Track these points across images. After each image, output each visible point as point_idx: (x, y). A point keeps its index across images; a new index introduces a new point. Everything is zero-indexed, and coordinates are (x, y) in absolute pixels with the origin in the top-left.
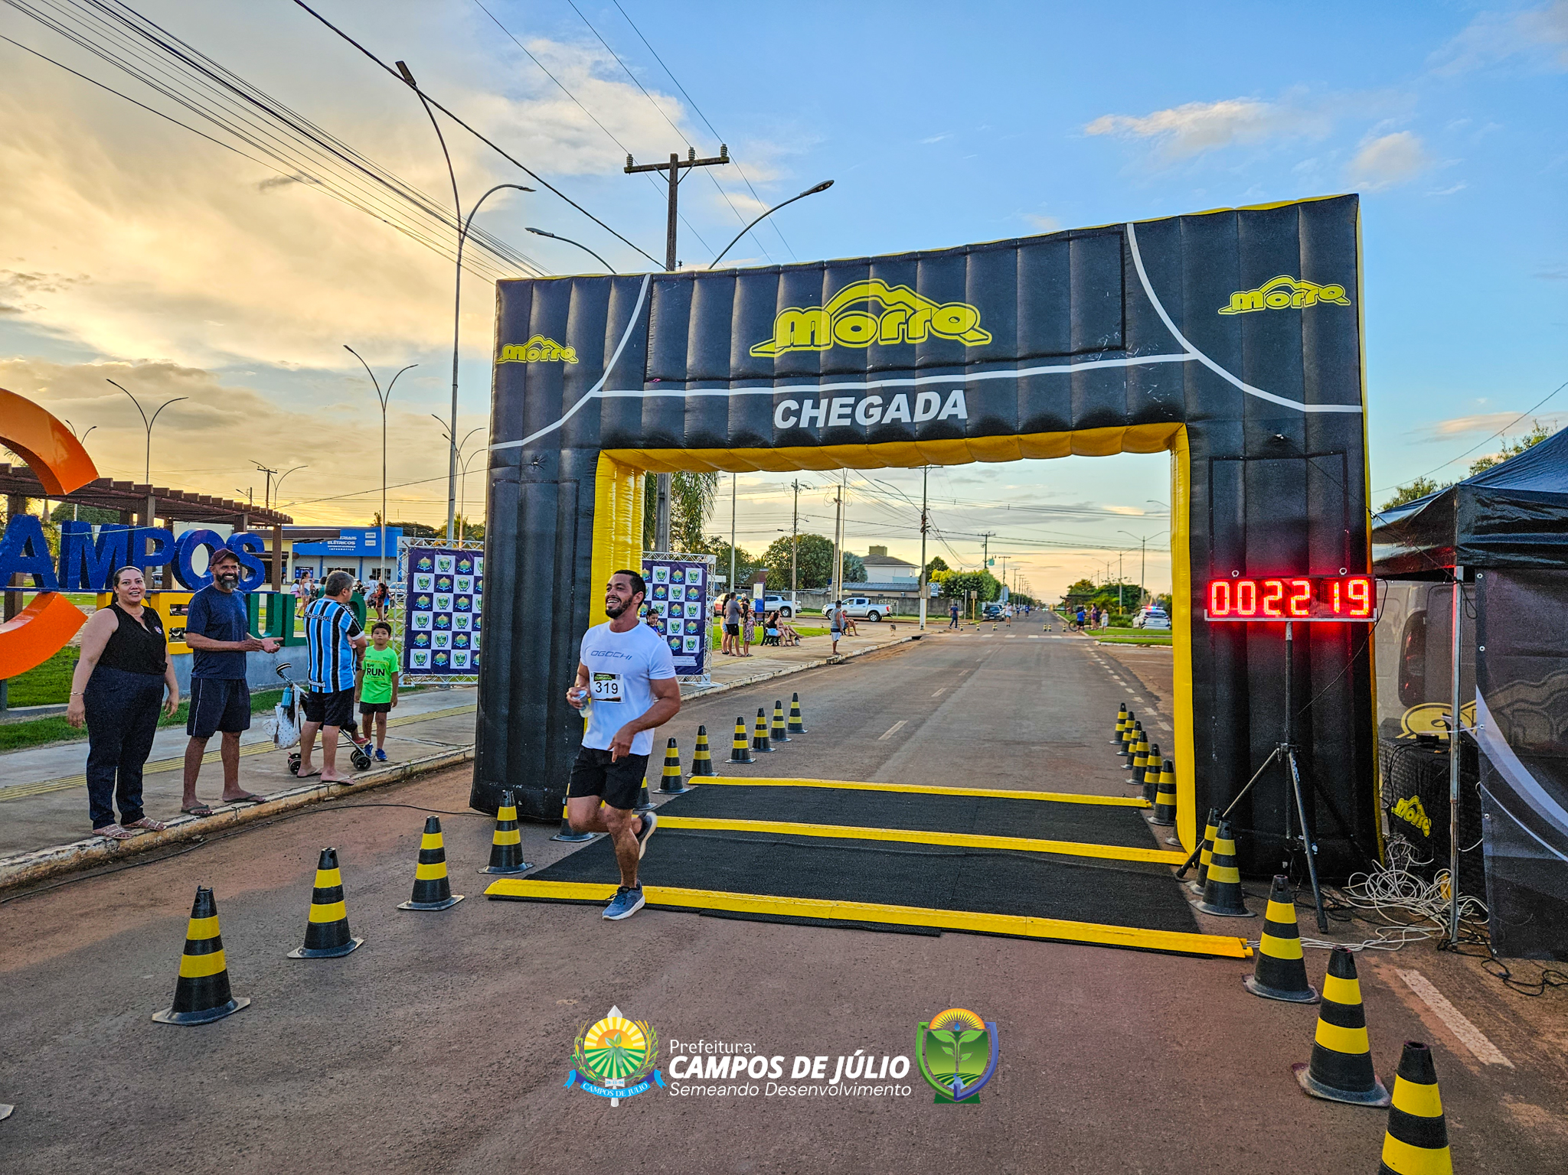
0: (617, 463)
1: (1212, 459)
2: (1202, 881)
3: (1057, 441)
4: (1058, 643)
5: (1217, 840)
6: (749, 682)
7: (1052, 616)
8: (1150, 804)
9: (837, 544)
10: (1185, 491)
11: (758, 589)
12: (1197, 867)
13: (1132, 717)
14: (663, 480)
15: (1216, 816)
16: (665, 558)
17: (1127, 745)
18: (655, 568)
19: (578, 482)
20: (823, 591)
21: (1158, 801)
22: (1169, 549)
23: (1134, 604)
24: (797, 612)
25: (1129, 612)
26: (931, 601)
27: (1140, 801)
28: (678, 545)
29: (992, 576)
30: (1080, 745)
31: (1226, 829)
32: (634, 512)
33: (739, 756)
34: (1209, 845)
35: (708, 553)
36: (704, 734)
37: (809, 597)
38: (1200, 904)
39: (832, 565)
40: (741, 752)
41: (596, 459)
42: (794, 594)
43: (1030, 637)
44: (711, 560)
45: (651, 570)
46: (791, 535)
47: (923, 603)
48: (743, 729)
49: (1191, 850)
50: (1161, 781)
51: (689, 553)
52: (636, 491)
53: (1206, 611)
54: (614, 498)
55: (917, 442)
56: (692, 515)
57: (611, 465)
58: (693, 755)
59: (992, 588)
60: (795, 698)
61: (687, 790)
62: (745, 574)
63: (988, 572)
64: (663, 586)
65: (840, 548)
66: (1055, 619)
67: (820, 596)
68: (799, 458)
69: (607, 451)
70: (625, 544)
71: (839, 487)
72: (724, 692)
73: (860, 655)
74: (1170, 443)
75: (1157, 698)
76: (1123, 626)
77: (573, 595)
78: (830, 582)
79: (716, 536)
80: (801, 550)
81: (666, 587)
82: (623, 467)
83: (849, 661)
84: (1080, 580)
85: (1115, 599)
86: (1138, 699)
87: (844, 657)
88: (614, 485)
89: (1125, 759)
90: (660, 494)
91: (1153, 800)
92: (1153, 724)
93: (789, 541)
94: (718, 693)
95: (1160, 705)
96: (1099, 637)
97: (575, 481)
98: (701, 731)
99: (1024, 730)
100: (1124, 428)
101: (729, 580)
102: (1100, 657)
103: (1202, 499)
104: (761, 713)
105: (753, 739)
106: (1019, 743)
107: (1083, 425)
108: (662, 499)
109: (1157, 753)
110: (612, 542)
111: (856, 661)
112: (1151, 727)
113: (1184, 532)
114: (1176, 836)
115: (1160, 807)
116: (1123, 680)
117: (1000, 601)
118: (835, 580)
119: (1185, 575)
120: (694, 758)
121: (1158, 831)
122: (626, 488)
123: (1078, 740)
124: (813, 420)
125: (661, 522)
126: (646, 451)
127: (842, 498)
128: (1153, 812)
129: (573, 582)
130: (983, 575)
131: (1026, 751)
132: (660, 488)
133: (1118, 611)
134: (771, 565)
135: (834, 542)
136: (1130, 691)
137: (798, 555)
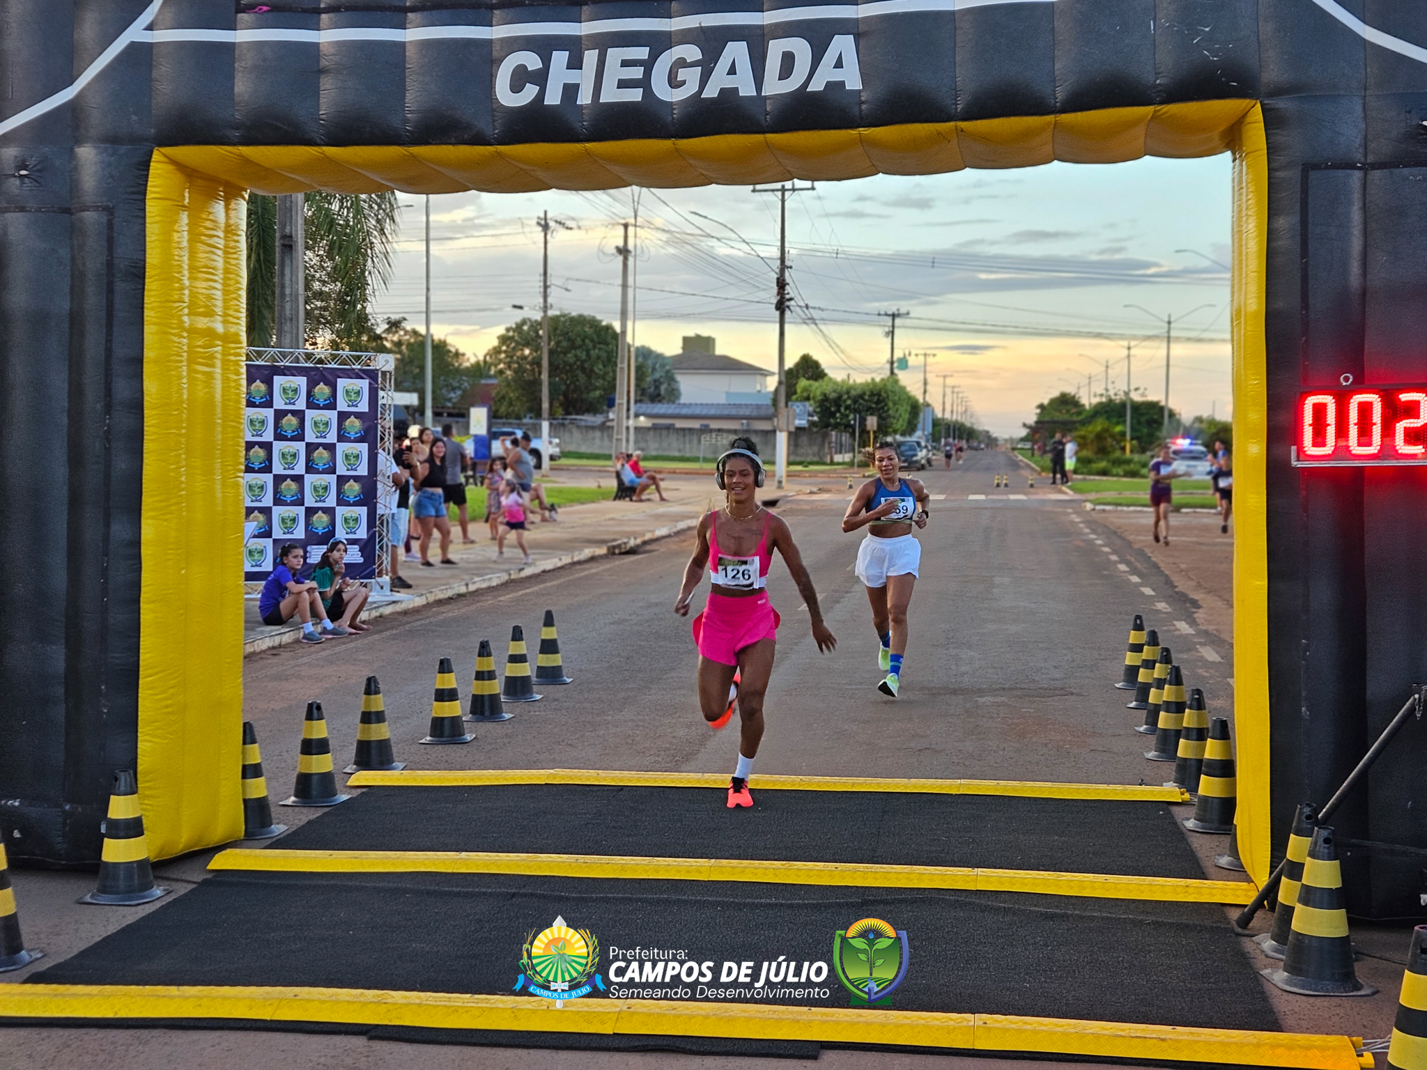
0: (189, 173)
1: (1308, 168)
2: (1283, 931)
3: (1028, 134)
4: (1020, 507)
5: (1309, 862)
6: (463, 590)
7: (1010, 459)
8: (1187, 796)
9: (624, 332)
10: (1258, 227)
11: (479, 419)
12: (1272, 909)
13: (1153, 640)
14: (289, 210)
15: (1308, 817)
16: (297, 360)
17: (1144, 691)
18: (278, 381)
19: (109, 211)
20: (597, 419)
21: (1202, 791)
22: (1228, 336)
23: (1151, 435)
24: (552, 458)
25: (1143, 450)
26: (796, 435)
27: (1170, 791)
28: (324, 338)
29: (903, 389)
30: (1064, 692)
31: (1326, 841)
32: (226, 271)
33: (445, 731)
34: (1295, 871)
35: (383, 350)
36: (377, 692)
37: (575, 430)
38: (1279, 977)
39: (614, 372)
40: (447, 723)
41: (145, 165)
42: (545, 425)
43: (972, 497)
44: (385, 363)
45: (269, 383)
46: (538, 316)
47: (782, 439)
48: (449, 681)
49: (1262, 879)
50: (1207, 756)
51: (346, 352)
52: (230, 230)
53: (1294, 448)
54: (185, 244)
55: (770, 136)
56: (351, 279)
57: (178, 178)
58: (358, 732)
59: (904, 412)
60: (549, 621)
61: (344, 797)
62: (454, 389)
63: (897, 381)
64: (294, 413)
65: (629, 339)
66: (1015, 465)
67: (593, 428)
68: (547, 165)
69: (168, 150)
70: (210, 333)
71: (626, 226)
72: (416, 611)
73: (669, 536)
74: (1232, 139)
75: (1195, 604)
76: (1133, 474)
77: (108, 432)
78: (611, 404)
79: (394, 317)
80: (558, 343)
81: (300, 415)
82: (200, 182)
83: (648, 547)
84: (1055, 394)
85: (1118, 428)
86: (1161, 606)
87: (639, 541)
88: (184, 218)
89: (1143, 714)
90: (284, 237)
91: (1193, 789)
92: (1190, 650)
93: (535, 326)
94: (405, 613)
95: (1200, 615)
96: (1092, 496)
97: (105, 209)
98: (371, 687)
99: (963, 669)
100: (1150, 109)
101: (422, 399)
102: (1094, 531)
103: (1286, 242)
104: (484, 650)
105: (470, 698)
106: (954, 692)
107: (1077, 103)
108: (289, 247)
109: (1199, 705)
110: (184, 329)
111: (661, 548)
112: (1185, 656)
113: (1255, 302)
114: (1234, 851)
115: (1205, 800)
116: (1134, 571)
117: (919, 433)
118: (621, 400)
119: (1257, 382)
120: (359, 737)
121: (1203, 846)
122: (208, 224)
123: (1058, 684)
124: (571, 91)
125: (288, 291)
126: (244, 150)
127: (631, 246)
128: (1193, 811)
129: (108, 408)
130: (889, 387)
131: (968, 705)
132: (283, 226)
133: (1123, 449)
134: (501, 372)
135: (617, 327)
136: (1148, 591)
137: (551, 352)
